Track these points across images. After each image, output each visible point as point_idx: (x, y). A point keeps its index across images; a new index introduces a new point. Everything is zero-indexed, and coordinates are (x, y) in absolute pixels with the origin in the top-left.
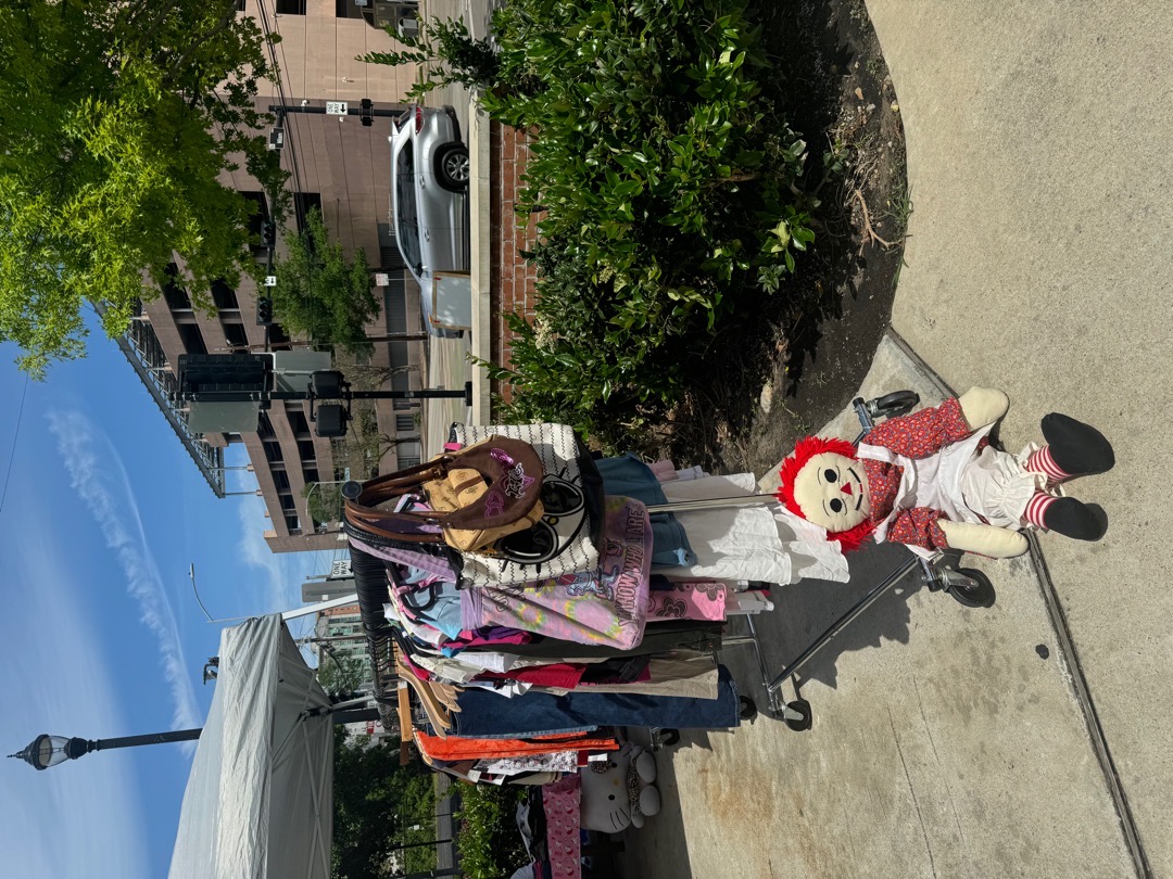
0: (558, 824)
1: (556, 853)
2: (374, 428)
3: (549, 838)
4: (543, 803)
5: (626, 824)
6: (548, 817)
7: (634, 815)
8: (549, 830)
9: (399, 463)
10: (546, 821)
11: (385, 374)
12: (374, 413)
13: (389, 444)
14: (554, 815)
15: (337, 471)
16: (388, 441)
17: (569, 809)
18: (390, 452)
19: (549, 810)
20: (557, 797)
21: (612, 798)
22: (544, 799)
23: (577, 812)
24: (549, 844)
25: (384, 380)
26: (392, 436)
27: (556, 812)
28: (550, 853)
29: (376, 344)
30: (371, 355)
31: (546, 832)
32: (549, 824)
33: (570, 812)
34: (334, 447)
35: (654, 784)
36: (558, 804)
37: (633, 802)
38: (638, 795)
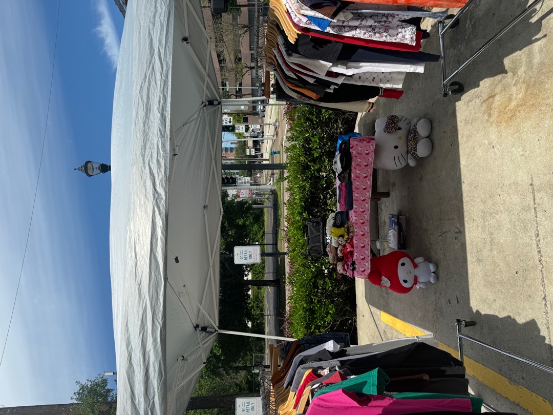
0: (359, 160)
1: (356, 177)
2: (240, 59)
3: (353, 168)
4: (350, 148)
5: (404, 164)
6: (353, 156)
7: (410, 158)
8: (353, 164)
9: (252, 80)
10: (351, 158)
11: (246, 29)
12: (240, 51)
13: (247, 69)
14: (357, 155)
15: (223, 82)
16: (247, 67)
17: (367, 152)
18: (247, 73)
19: (353, 152)
20: (360, 144)
21: (396, 147)
22: (351, 146)
23: (372, 154)
24: (352, 171)
25: (246, 32)
26: (249, 65)
27: (358, 153)
28: (353, 175)
29: (242, 9)
30: (239, 16)
31: (351, 164)
32: (353, 159)
33: (367, 154)
34: (221, 69)
35: (429, 137)
36: (360, 149)
37: (411, 150)
38: (416, 144)
